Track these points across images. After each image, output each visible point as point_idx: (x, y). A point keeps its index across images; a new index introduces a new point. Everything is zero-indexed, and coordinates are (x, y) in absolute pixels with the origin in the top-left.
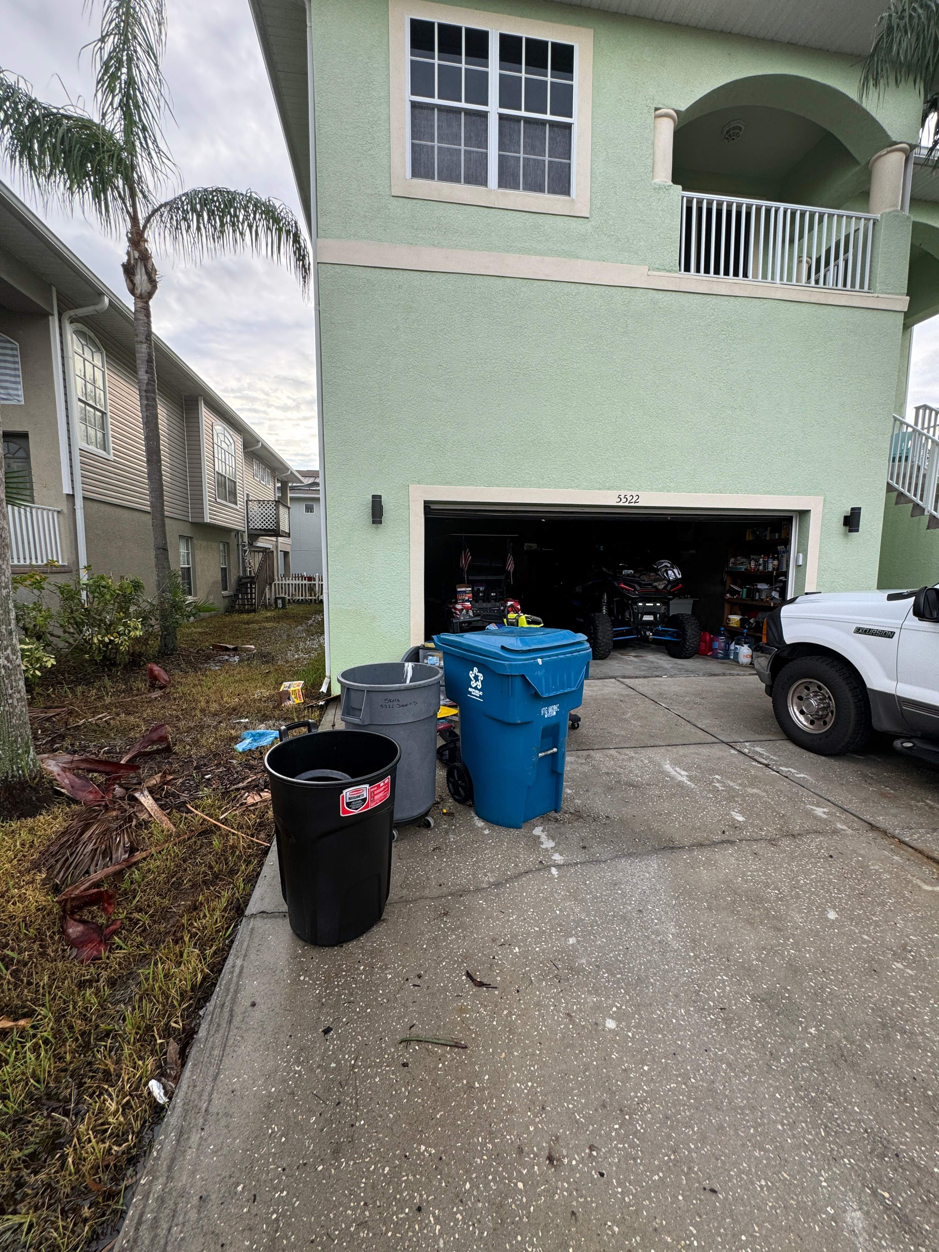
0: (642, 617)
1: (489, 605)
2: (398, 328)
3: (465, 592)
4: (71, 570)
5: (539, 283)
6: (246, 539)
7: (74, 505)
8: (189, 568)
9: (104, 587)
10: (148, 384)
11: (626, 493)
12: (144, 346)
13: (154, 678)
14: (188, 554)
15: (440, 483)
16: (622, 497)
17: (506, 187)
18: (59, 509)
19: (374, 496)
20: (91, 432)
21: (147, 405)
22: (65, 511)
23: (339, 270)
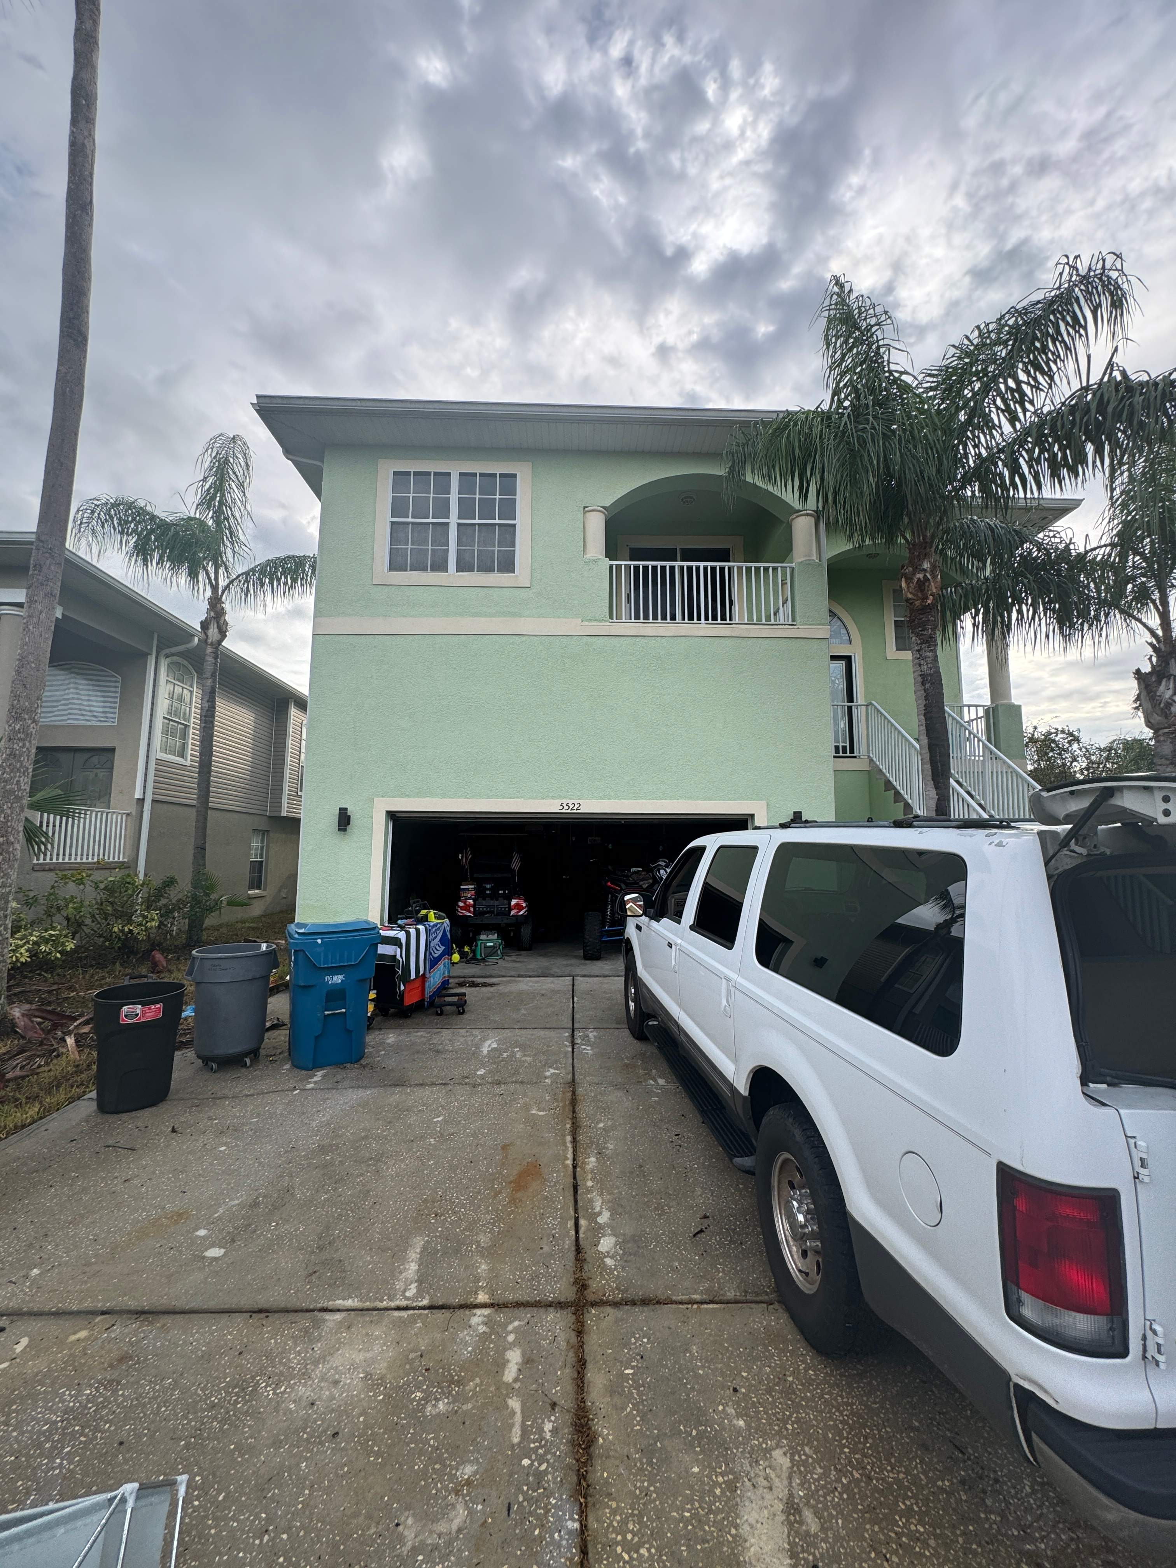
1: (496, 903)
3: (467, 889)
4: (129, 866)
7: (143, 807)
8: (262, 862)
9: (129, 883)
10: (207, 710)
11: (573, 801)
12: (210, 681)
13: (155, 964)
14: (262, 847)
15: (400, 797)
16: (564, 805)
17: (462, 571)
18: (128, 812)
19: (340, 809)
20: (171, 742)
21: (205, 727)
22: (134, 813)
23: (328, 637)
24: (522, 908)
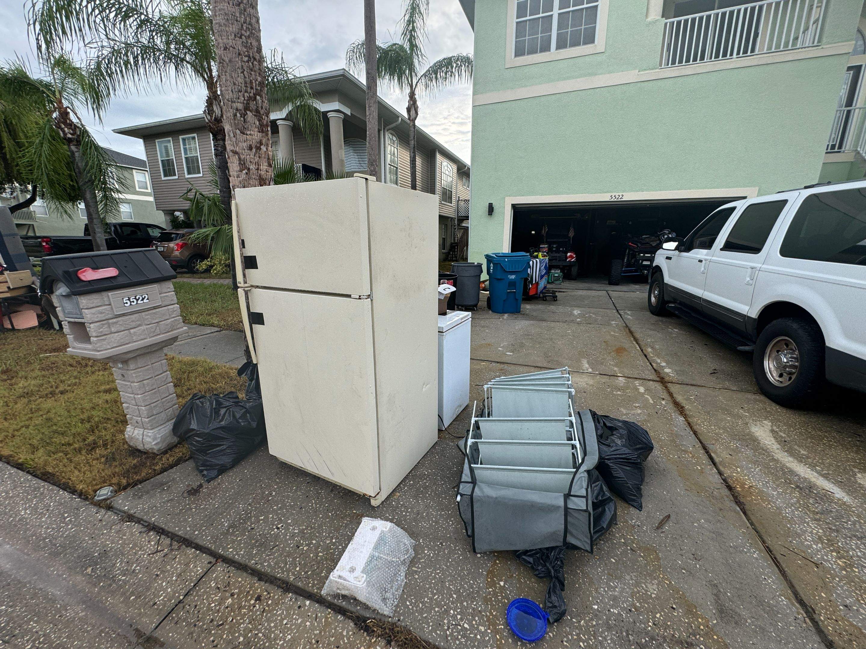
0: (642, 262)
1: (559, 255)
2: (504, 128)
3: (544, 247)
5: (573, 93)
6: (456, 222)
10: (413, 148)
11: (618, 194)
15: (519, 196)
16: (612, 196)
17: (560, 48)
19: (489, 204)
20: (392, 177)
23: (481, 107)
24: (574, 258)
